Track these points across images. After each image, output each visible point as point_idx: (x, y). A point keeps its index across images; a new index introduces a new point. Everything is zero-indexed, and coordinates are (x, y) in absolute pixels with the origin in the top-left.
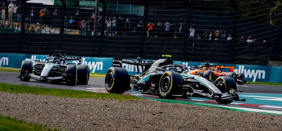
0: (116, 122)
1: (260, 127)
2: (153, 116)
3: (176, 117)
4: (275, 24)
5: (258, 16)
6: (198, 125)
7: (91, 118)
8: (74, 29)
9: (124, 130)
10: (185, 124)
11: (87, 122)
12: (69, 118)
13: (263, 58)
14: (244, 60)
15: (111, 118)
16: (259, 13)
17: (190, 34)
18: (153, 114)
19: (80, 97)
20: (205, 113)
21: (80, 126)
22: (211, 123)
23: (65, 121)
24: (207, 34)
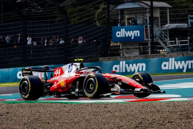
1: (96, 116)
2: (1, 117)
3: (21, 115)
5: (85, 19)
6: (40, 120)
10: (30, 120)
13: (93, 56)
16: (86, 17)
17: (27, 43)
18: (1, 115)
20: (46, 109)
22: (52, 117)
24: (43, 41)
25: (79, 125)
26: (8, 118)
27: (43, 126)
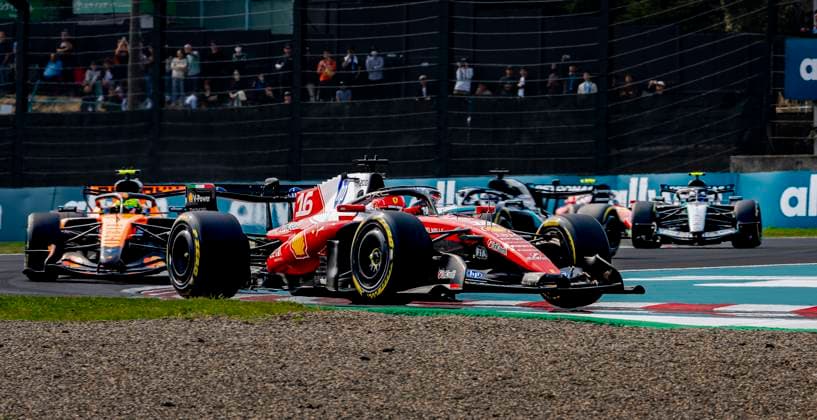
0: (240, 392)
1: (733, 377)
2: (365, 363)
3: (443, 361)
4: (744, 29)
6: (518, 383)
7: (155, 384)
8: (61, 93)
9: (271, 417)
10: (475, 384)
11: (141, 401)
12: (81, 391)
13: (708, 147)
14: (647, 160)
15: (221, 381)
18: (363, 358)
19: (108, 319)
20: (539, 342)
21: (120, 414)
22: (563, 373)
23: (67, 400)
24: (510, 79)
25: (669, 412)
26: (390, 372)
27: (529, 407)
